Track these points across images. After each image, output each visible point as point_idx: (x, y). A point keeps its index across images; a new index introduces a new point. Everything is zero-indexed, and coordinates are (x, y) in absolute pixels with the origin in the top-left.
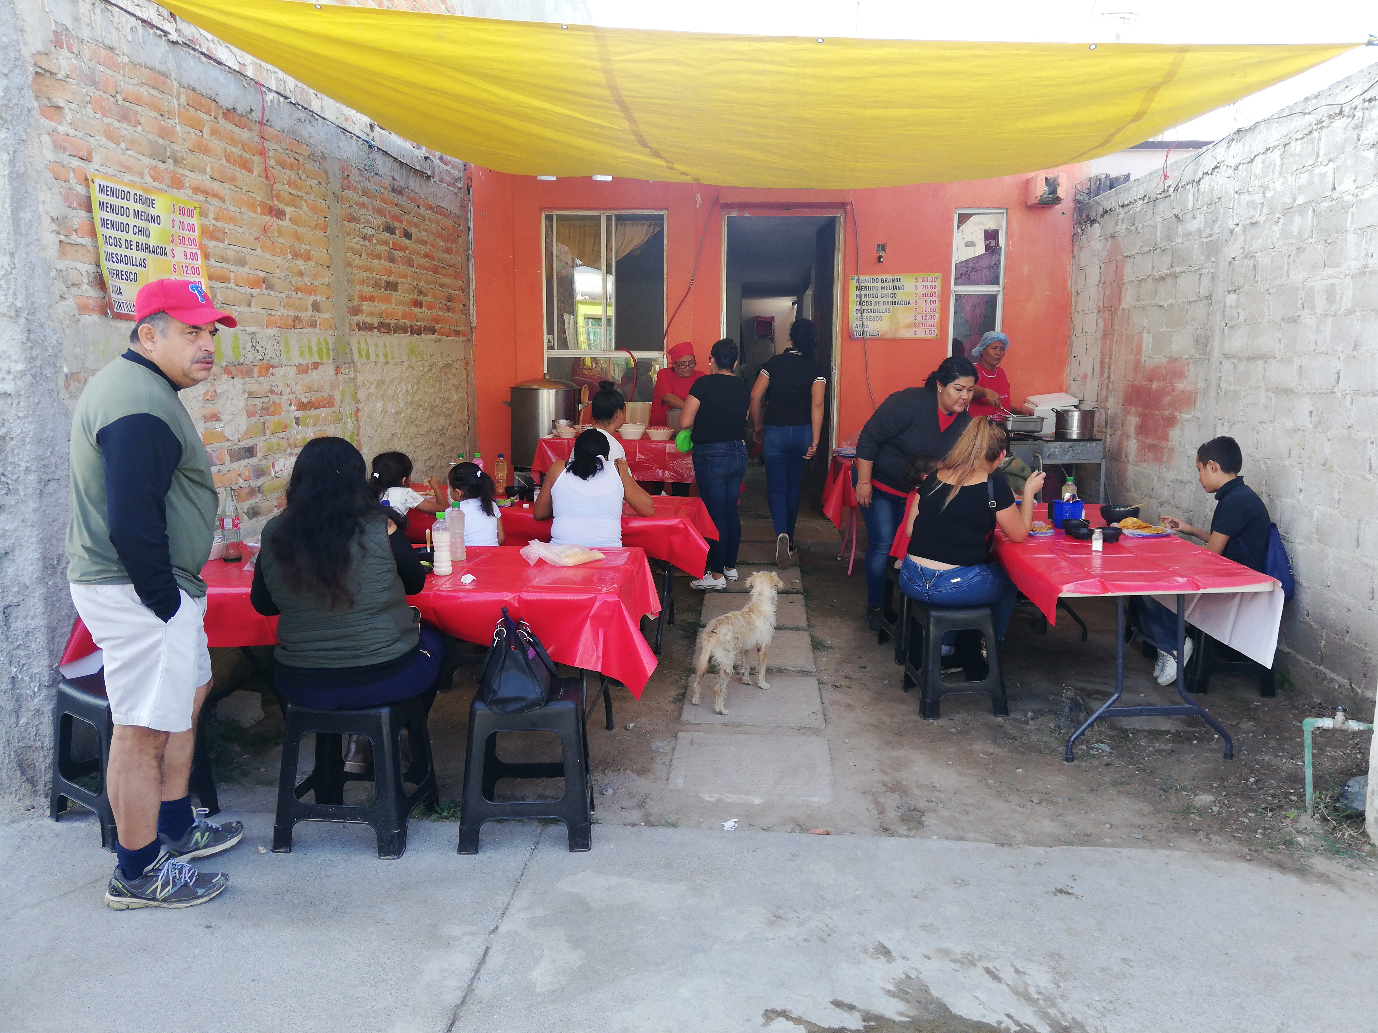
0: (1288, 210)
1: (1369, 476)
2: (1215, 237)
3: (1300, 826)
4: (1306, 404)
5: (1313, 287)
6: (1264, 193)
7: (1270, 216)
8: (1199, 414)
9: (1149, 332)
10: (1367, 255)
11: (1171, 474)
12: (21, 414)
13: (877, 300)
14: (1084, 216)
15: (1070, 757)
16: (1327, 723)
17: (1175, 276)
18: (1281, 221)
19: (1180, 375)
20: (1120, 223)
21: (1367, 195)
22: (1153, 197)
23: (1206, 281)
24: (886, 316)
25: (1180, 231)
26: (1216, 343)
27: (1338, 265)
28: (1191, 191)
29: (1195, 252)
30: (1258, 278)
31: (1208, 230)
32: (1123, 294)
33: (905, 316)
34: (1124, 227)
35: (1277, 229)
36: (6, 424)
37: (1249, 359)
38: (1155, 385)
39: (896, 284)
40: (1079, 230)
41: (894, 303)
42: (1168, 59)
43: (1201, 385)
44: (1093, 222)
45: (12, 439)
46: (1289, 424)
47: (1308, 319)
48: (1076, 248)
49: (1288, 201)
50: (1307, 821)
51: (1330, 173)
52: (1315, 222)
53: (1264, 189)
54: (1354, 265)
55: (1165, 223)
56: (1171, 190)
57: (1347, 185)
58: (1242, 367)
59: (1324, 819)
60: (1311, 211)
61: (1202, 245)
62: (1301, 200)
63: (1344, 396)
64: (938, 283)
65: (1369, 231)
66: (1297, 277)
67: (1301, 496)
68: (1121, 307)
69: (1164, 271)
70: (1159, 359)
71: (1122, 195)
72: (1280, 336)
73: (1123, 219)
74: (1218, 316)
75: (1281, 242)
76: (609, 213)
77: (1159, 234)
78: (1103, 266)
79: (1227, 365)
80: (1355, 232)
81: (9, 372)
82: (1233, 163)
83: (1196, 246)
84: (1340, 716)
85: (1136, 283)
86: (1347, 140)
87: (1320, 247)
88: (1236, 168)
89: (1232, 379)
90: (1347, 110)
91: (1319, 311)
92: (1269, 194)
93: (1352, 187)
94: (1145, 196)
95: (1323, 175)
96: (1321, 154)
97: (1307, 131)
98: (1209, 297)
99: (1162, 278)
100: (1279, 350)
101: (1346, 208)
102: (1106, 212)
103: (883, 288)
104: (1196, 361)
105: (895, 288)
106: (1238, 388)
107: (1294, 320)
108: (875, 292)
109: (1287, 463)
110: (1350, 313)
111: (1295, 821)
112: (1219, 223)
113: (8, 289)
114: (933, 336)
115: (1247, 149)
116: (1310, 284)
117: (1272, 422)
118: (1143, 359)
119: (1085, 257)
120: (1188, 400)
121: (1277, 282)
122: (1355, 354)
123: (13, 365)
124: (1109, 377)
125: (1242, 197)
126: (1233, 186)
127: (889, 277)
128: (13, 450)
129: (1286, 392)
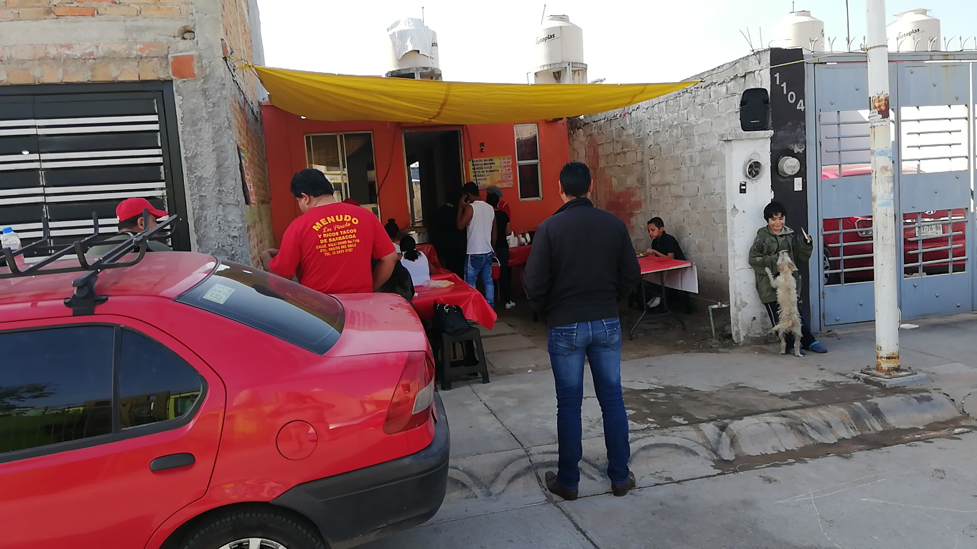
0: (671, 126)
1: (714, 224)
2: (641, 136)
3: (713, 343)
4: (688, 201)
5: (684, 156)
6: (660, 120)
7: (664, 129)
8: (642, 210)
9: (615, 177)
10: (703, 144)
11: (634, 237)
12: (241, 245)
13: (483, 170)
14: (574, 126)
15: (631, 339)
16: (716, 306)
17: (625, 153)
18: (669, 131)
19: (633, 195)
20: (593, 129)
21: (700, 122)
22: (609, 119)
23: (639, 154)
24: (488, 178)
25: (624, 133)
26: (647, 180)
27: (693, 148)
28: (628, 117)
29: (633, 143)
30: (662, 153)
31: (638, 133)
32: (599, 161)
33: (497, 176)
34: (596, 131)
35: (667, 134)
36: (234, 249)
37: (662, 186)
38: (621, 200)
39: (491, 162)
40: (572, 132)
41: (491, 171)
42: (643, 87)
43: (643, 198)
44: (578, 129)
45: (237, 255)
46: (682, 210)
47: (684, 168)
48: (571, 140)
49: (671, 123)
50: (714, 341)
51: (686, 114)
52: (682, 132)
53: (661, 118)
54: (699, 148)
55: (617, 130)
56: (618, 116)
57: (692, 119)
58: (659, 189)
59: (719, 340)
60: (680, 128)
61: (635, 139)
62: (675, 123)
63: (701, 196)
64: (510, 160)
65: (703, 135)
66: (678, 152)
67: (690, 236)
68: (599, 167)
69: (619, 151)
70: (622, 189)
71: (593, 117)
72: (674, 175)
73: (595, 127)
74: (647, 168)
75: (670, 139)
76: (341, 134)
77: (614, 134)
78: (587, 149)
79: (653, 189)
80: (697, 136)
81: (235, 228)
82: (646, 107)
83: (633, 140)
84: (719, 303)
85: (606, 156)
86: (690, 101)
87: (685, 141)
88: (647, 109)
89: (656, 194)
90: (689, 91)
91: (688, 165)
92: (662, 120)
93: (694, 119)
94: (605, 118)
95: (683, 114)
96: (681, 106)
97: (675, 97)
98: (642, 161)
99: (618, 154)
100: (674, 181)
101: (693, 126)
102: (586, 124)
103: (485, 164)
104: (639, 188)
105: (491, 164)
106: (659, 197)
107: (679, 169)
108: (481, 166)
109: (683, 224)
110: (699, 165)
111: (711, 341)
112: (642, 131)
113: (235, 194)
114: (511, 186)
115: (651, 102)
116: (684, 155)
117: (675, 209)
118: (613, 190)
119: (576, 145)
120: (638, 205)
121: (670, 155)
122: (703, 180)
123: (237, 224)
124: (597, 199)
125: (651, 120)
126: (646, 116)
127: (488, 159)
128: (237, 259)
129: (678, 197)
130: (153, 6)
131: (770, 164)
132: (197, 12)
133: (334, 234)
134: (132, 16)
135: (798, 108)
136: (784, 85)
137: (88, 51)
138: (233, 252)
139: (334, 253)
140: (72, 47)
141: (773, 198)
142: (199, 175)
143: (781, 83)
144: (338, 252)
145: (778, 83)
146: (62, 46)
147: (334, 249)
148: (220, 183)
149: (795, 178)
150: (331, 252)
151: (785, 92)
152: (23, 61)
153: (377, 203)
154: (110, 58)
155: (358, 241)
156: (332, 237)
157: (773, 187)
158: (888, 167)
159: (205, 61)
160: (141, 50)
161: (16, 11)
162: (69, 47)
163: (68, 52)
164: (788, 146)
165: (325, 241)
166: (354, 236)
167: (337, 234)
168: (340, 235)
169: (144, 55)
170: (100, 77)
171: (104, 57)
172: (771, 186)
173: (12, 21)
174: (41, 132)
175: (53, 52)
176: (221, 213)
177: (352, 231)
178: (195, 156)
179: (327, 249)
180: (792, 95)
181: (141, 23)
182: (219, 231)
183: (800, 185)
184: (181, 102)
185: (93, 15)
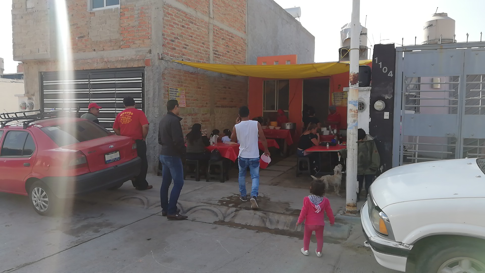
13: (338, 98)
39: (343, 94)
41: (342, 98)
76: (277, 80)
103: (340, 95)
108: (338, 96)
113: (157, 103)
123: (157, 113)
127: (341, 92)
130: (143, 44)
131: (369, 104)
132: (153, 45)
133: (125, 117)
134: (137, 47)
135: (389, 75)
136: (381, 63)
137: (127, 58)
138: (155, 122)
139: (124, 123)
140: (124, 57)
141: (370, 121)
142: (149, 97)
143: (379, 62)
144: (126, 123)
145: (377, 62)
146: (122, 57)
147: (124, 122)
148: (154, 100)
149: (385, 112)
150: (123, 123)
151: (381, 67)
152: (113, 62)
153: (288, 110)
154: (132, 60)
155: (131, 120)
156: (124, 118)
157: (371, 116)
158: (352, 109)
159: (153, 61)
160: (139, 57)
161: (113, 47)
162: (123, 57)
163: (123, 59)
164: (382, 95)
165: (122, 119)
166: (130, 118)
167: (126, 117)
168: (126, 118)
169: (139, 59)
170: (129, 66)
171: (130, 60)
172: (370, 115)
173: (112, 50)
174: (116, 82)
175: (120, 59)
176: (153, 109)
177: (130, 117)
178: (148, 91)
179: (122, 122)
180: (385, 69)
181: (140, 49)
182: (152, 115)
183: (387, 115)
184: (146, 74)
185: (129, 48)
